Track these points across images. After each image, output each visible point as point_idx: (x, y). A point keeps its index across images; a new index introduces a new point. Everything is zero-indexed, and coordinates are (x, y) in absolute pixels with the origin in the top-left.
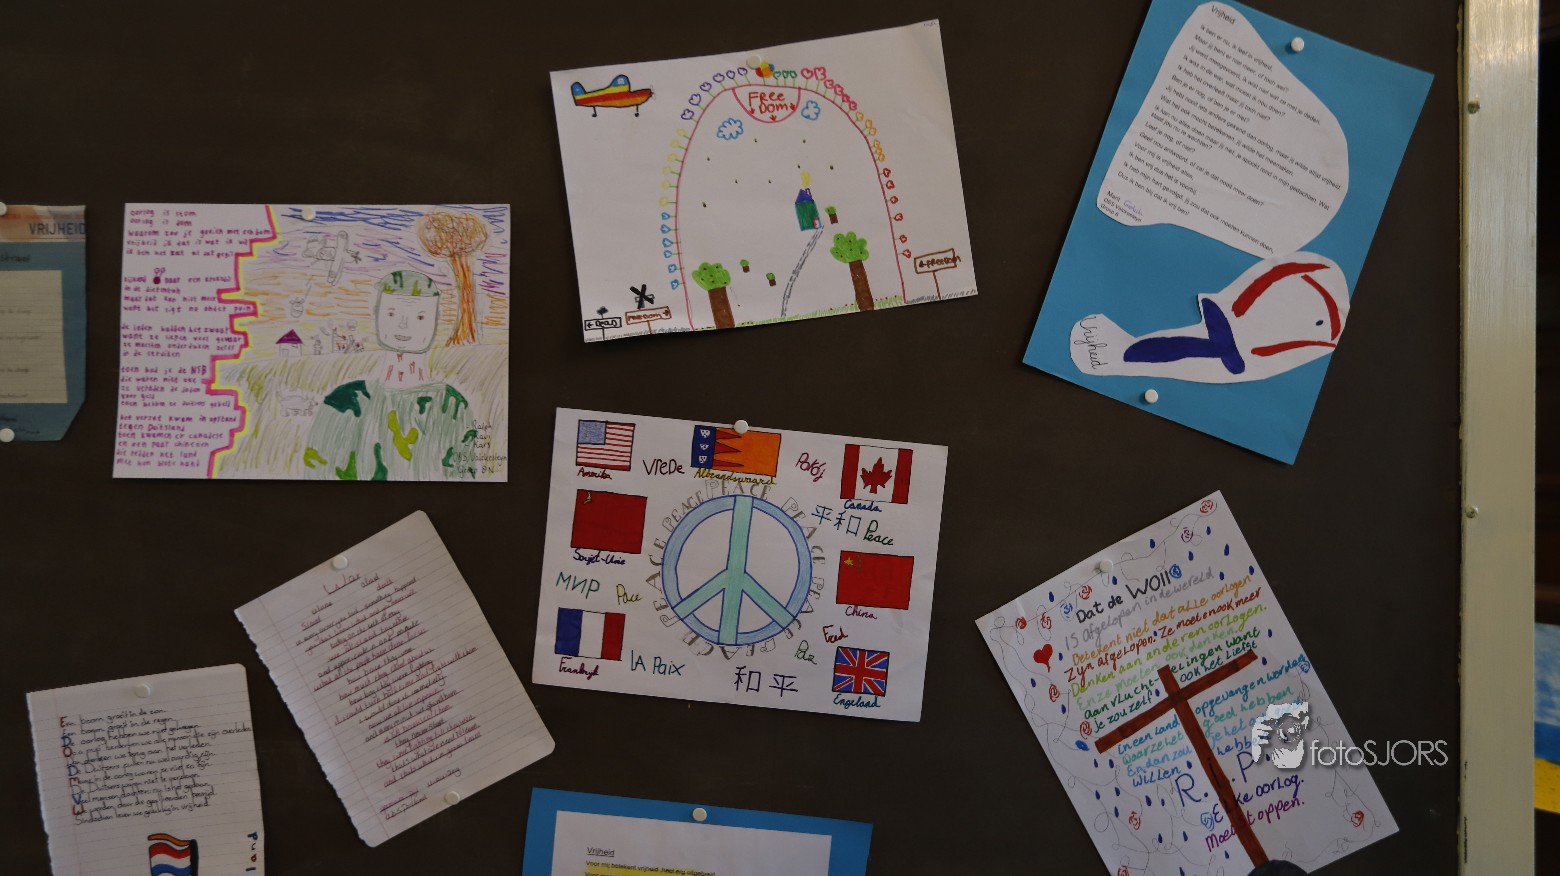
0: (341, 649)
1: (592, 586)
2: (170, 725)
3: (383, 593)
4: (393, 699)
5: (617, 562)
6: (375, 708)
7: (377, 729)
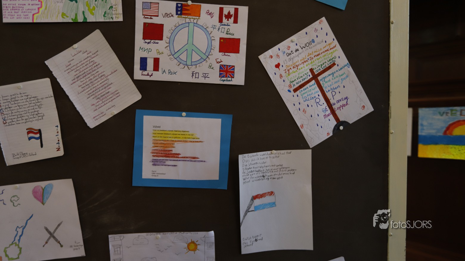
0: (78, 72)
1: (149, 50)
2: (29, 97)
3: (89, 55)
4: (94, 86)
5: (156, 43)
6: (89, 89)
7: (90, 95)
